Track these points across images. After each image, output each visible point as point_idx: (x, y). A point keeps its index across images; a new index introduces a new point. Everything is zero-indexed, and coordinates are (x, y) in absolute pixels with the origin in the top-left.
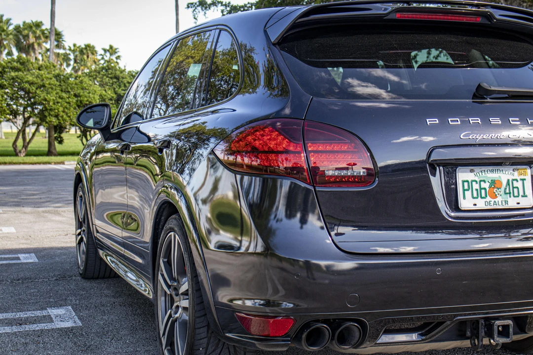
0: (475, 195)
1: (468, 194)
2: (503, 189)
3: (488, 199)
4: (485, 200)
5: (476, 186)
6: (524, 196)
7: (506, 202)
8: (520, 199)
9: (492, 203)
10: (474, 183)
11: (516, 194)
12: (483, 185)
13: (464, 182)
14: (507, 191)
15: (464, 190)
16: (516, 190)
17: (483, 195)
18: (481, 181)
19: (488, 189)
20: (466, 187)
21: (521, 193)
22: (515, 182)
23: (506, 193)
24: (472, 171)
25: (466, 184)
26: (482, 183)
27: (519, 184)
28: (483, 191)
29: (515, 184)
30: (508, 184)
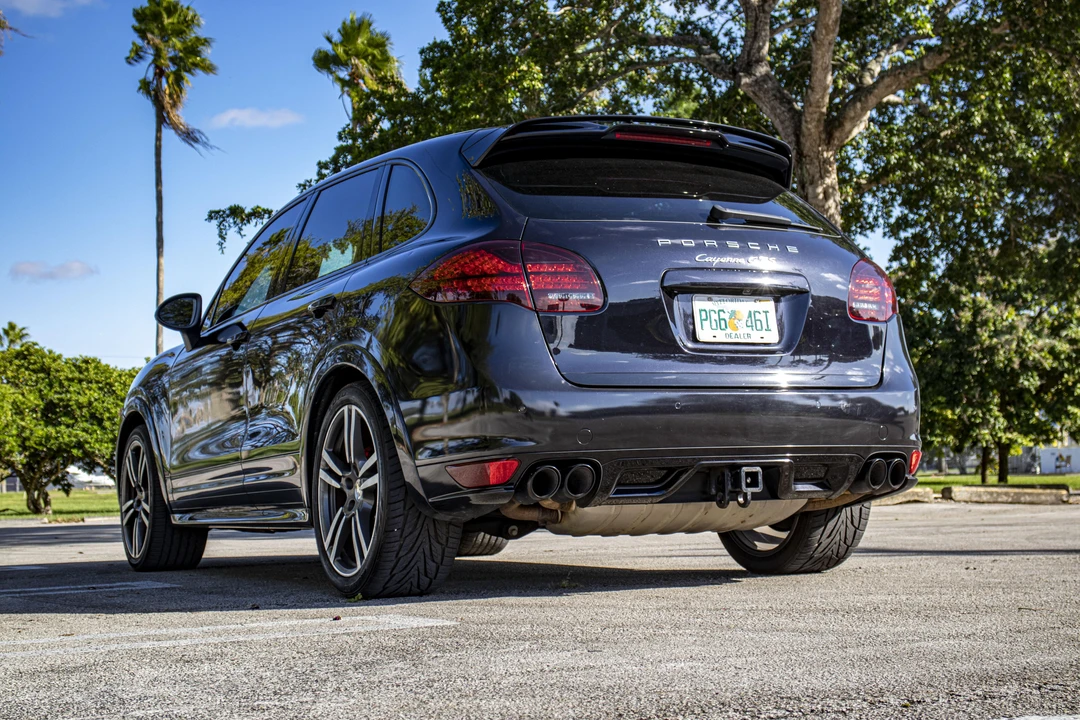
0: (714, 326)
1: (706, 324)
2: (744, 322)
3: (729, 331)
4: (724, 332)
5: (715, 316)
6: (768, 330)
7: (749, 335)
8: (763, 333)
9: (733, 336)
10: (712, 313)
11: (759, 327)
12: (722, 315)
13: (700, 311)
14: (749, 323)
15: (702, 320)
16: (758, 323)
17: (723, 326)
18: (720, 311)
19: (728, 320)
20: (704, 317)
21: (765, 327)
22: (757, 314)
23: (748, 325)
24: (710, 299)
25: (703, 313)
26: (721, 313)
27: (762, 317)
28: (723, 322)
29: (758, 316)
30: (750, 315)
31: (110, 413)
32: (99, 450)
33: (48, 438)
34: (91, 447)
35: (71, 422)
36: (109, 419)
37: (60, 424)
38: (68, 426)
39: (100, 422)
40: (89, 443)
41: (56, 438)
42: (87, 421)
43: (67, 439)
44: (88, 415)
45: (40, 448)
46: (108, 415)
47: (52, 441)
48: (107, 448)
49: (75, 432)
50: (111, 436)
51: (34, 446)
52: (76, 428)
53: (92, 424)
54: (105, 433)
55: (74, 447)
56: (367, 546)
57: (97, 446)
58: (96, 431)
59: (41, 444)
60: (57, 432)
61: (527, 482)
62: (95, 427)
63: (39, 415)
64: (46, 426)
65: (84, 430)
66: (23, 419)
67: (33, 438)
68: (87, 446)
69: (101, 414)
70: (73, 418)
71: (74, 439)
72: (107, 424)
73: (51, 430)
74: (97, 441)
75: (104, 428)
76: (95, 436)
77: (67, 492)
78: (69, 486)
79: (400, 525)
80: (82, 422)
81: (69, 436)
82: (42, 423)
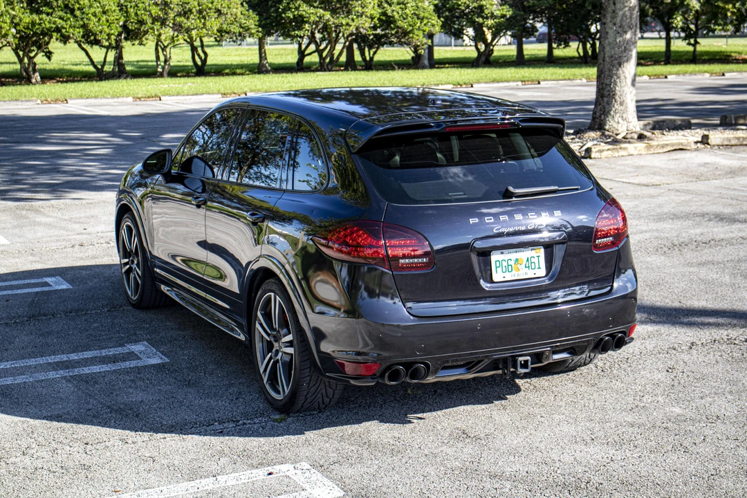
0: (504, 270)
1: (499, 270)
2: (524, 265)
3: (513, 272)
4: (511, 273)
5: (505, 264)
6: (539, 268)
7: (526, 274)
8: (536, 271)
9: (516, 275)
10: (503, 262)
11: (533, 267)
12: (510, 263)
13: (496, 261)
14: (527, 266)
15: (496, 268)
16: (533, 264)
17: (510, 270)
18: (508, 260)
19: (513, 266)
20: (498, 265)
21: (537, 266)
23: (526, 267)
24: (502, 253)
25: (498, 263)
27: (535, 260)
28: (510, 267)
29: (533, 260)
30: (528, 260)
31: (80, 4)
32: (73, 34)
33: (33, 24)
34: (66, 31)
35: (50, 11)
36: (79, 9)
37: (42, 12)
38: (48, 14)
39: (72, 11)
40: (65, 28)
41: (40, 24)
42: (62, 10)
43: (48, 25)
44: (63, 6)
45: (28, 32)
46: (78, 6)
47: (37, 27)
48: (79, 32)
49: (54, 19)
50: (82, 23)
51: (24, 30)
52: (54, 15)
53: (66, 13)
54: (77, 21)
55: (54, 31)
56: (288, 386)
57: (71, 30)
58: (69, 18)
59: (28, 28)
60: (41, 19)
61: (385, 373)
62: (69, 16)
63: (25, 5)
64: (31, 14)
65: (61, 18)
66: (13, 9)
67: (22, 24)
68: (64, 31)
69: (73, 5)
70: (51, 7)
71: (54, 26)
72: (78, 13)
73: (35, 17)
74: (70, 26)
75: (75, 16)
76: (69, 22)
77: (49, 58)
78: (50, 53)
79: (307, 382)
80: (59, 11)
81: (49, 23)
82: (28, 11)
